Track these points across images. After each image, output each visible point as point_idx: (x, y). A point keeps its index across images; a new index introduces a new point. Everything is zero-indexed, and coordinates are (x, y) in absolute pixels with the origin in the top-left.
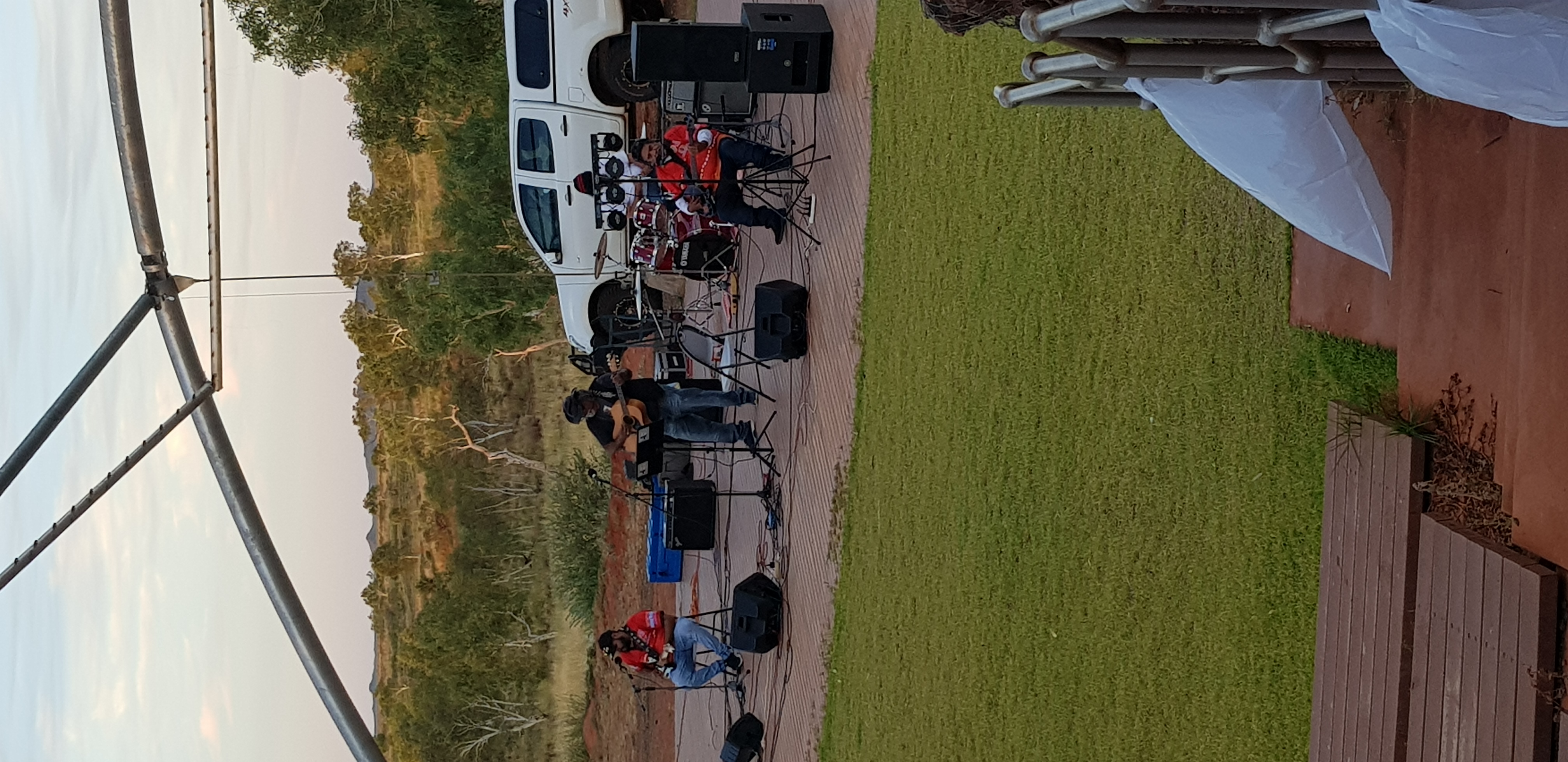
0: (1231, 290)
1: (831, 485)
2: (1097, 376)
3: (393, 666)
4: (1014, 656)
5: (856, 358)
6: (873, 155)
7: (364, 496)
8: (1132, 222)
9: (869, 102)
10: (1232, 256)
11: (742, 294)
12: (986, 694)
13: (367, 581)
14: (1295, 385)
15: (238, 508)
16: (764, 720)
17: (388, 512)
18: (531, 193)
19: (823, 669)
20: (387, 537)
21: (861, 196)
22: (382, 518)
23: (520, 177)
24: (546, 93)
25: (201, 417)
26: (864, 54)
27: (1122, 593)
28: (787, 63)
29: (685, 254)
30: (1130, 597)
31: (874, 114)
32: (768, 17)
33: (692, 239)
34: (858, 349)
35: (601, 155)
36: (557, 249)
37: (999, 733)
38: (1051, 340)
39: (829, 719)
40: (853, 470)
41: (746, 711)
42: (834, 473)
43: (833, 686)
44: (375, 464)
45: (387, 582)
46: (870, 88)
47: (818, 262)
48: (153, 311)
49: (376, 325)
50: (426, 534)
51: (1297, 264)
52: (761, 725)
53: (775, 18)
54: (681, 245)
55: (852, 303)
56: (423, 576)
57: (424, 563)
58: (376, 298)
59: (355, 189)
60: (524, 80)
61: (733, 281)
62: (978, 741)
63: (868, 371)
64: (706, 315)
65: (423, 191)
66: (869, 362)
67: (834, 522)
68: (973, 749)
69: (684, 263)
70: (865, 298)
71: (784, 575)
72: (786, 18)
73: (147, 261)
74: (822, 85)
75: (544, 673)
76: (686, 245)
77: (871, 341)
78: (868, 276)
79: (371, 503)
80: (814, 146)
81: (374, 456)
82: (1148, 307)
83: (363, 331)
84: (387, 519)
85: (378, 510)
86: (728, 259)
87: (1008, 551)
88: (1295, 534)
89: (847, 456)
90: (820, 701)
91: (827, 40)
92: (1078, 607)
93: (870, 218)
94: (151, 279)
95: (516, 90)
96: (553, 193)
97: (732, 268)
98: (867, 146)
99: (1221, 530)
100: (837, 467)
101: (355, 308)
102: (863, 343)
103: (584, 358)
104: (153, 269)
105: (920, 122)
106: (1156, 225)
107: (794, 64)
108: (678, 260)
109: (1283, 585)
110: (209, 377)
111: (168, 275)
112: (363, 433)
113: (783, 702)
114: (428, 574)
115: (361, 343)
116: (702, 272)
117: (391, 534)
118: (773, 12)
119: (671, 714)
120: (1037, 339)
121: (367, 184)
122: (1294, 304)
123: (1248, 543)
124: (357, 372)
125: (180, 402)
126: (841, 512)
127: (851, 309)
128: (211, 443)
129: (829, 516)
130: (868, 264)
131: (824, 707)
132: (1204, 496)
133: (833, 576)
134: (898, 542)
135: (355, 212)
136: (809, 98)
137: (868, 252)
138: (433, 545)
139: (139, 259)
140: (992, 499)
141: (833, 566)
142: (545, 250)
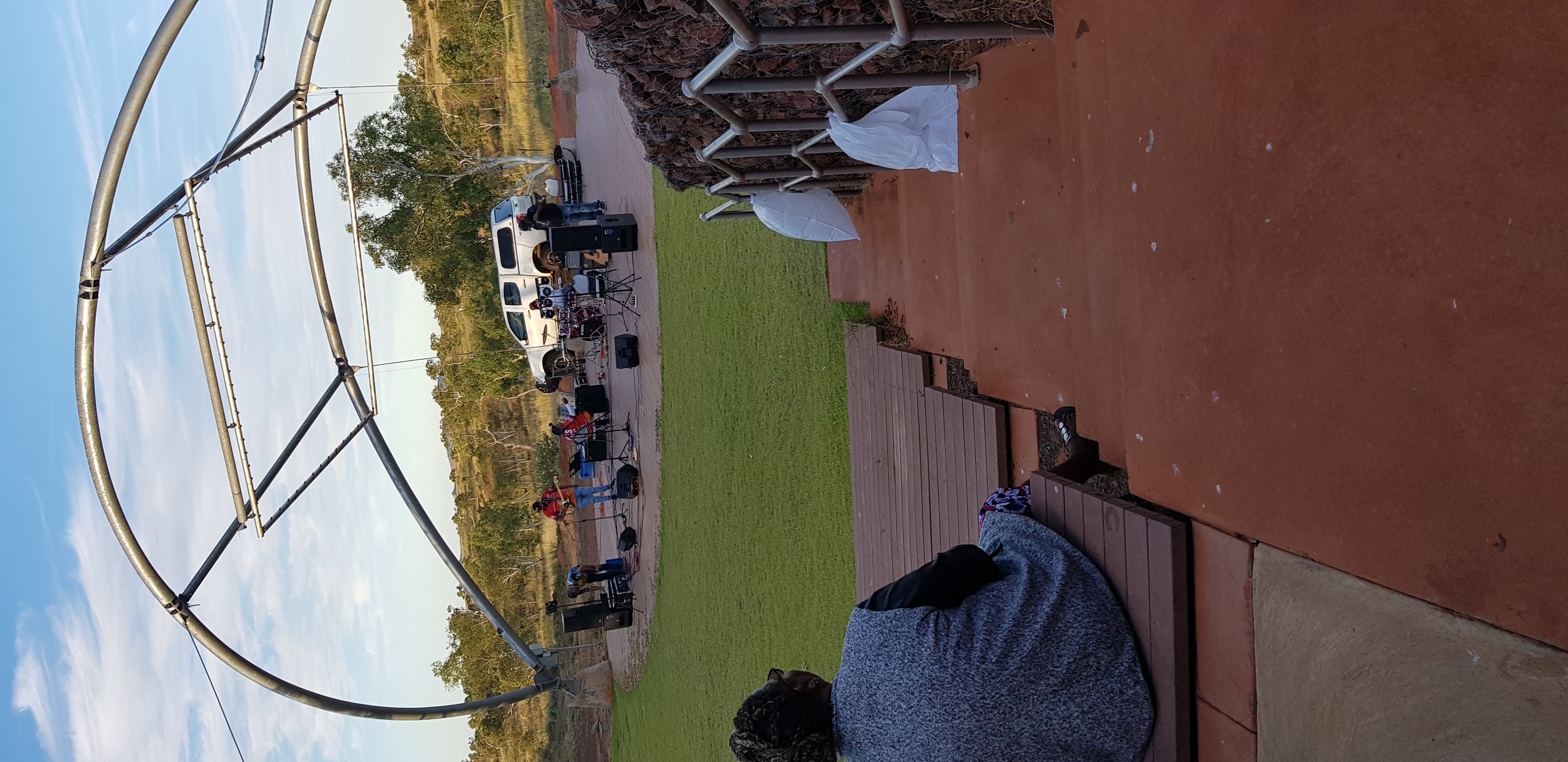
0: (807, 294)
1: (655, 418)
2: (758, 344)
3: (469, 549)
4: (736, 471)
5: (660, 362)
6: (659, 273)
7: (449, 474)
8: (766, 277)
9: (655, 251)
10: (806, 281)
11: (609, 345)
12: (726, 491)
13: (454, 512)
14: (834, 327)
15: (390, 468)
16: (636, 528)
17: (461, 479)
18: (512, 315)
19: (659, 499)
20: (461, 491)
21: (656, 291)
22: (458, 483)
23: (506, 309)
24: (515, 271)
25: (369, 428)
26: (651, 231)
27: (777, 432)
28: (618, 239)
29: (582, 330)
30: (780, 433)
31: (657, 255)
32: (608, 220)
33: (584, 323)
34: (660, 358)
35: (540, 286)
36: (525, 338)
37: (733, 506)
38: (739, 333)
39: (663, 520)
40: (663, 410)
41: (627, 526)
42: (655, 413)
43: (664, 505)
44: (453, 458)
45: (463, 512)
46: (655, 245)
47: (640, 324)
48: (342, 383)
49: (448, 395)
50: (480, 487)
51: (830, 276)
52: (634, 531)
53: (612, 220)
54: (580, 325)
55: (656, 338)
56: (480, 507)
57: (479, 501)
58: (448, 382)
59: (433, 336)
60: (504, 266)
61: (604, 340)
62: (726, 511)
63: (665, 365)
64: (594, 357)
65: (465, 332)
66: (666, 362)
67: (657, 435)
68: (724, 515)
69: (582, 334)
70: (661, 334)
71: (639, 462)
72: (616, 220)
73: (338, 361)
74: (634, 247)
75: (539, 540)
76: (583, 326)
77: (666, 352)
78: (661, 325)
79: (453, 477)
80: (634, 274)
81: (452, 455)
82: (775, 310)
83: (442, 398)
84: (461, 483)
85: (456, 479)
86: (602, 330)
87: (729, 426)
88: (841, 388)
89: (660, 405)
90: (659, 513)
91: (634, 228)
92: (760, 442)
93: (660, 300)
94: (340, 368)
95: (501, 270)
96: (522, 315)
97: (604, 334)
98: (656, 270)
99: (812, 394)
100: (656, 410)
101: (438, 387)
102: (662, 354)
103: (542, 386)
104: (342, 364)
105: (677, 255)
106: (775, 275)
107: (622, 239)
108: (580, 333)
109: (839, 410)
110: (371, 409)
111: (348, 366)
112: (446, 445)
113: (643, 519)
114: (482, 505)
115: (441, 404)
116: (591, 337)
117: (463, 489)
118: (610, 218)
119: (596, 537)
120: (733, 334)
121: (439, 332)
122: (830, 293)
123: (823, 397)
124: (441, 418)
125: (359, 422)
126: (660, 430)
127: (656, 341)
128: (375, 440)
129: (655, 433)
130: (661, 320)
131: (661, 516)
132: (804, 383)
133: (659, 457)
134: (684, 435)
135: (434, 346)
136: (630, 253)
137: (661, 314)
138: (483, 491)
139: (334, 360)
140: (721, 407)
141: (659, 454)
142: (520, 339)
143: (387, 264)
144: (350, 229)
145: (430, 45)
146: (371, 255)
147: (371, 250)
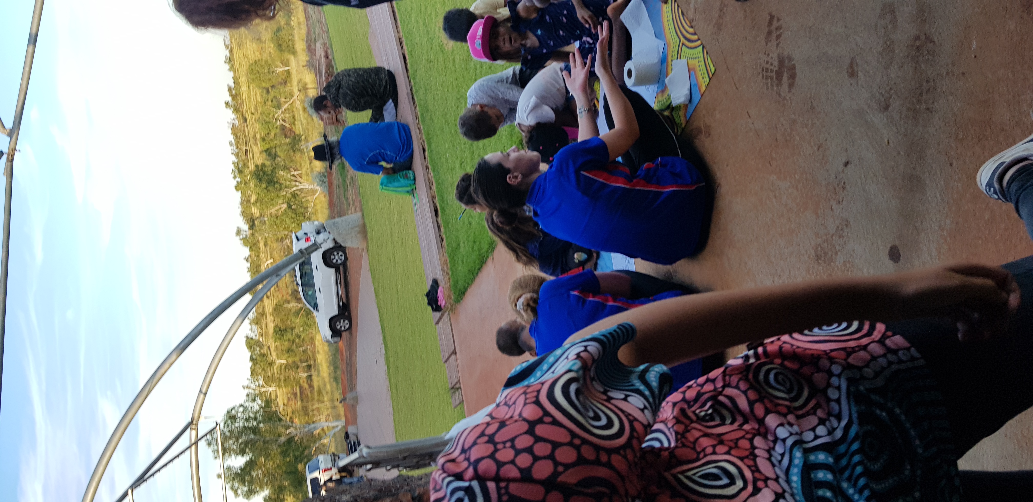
143: (241, 496)
144: (219, 476)
145: (266, 317)
146: (233, 490)
147: (232, 488)
